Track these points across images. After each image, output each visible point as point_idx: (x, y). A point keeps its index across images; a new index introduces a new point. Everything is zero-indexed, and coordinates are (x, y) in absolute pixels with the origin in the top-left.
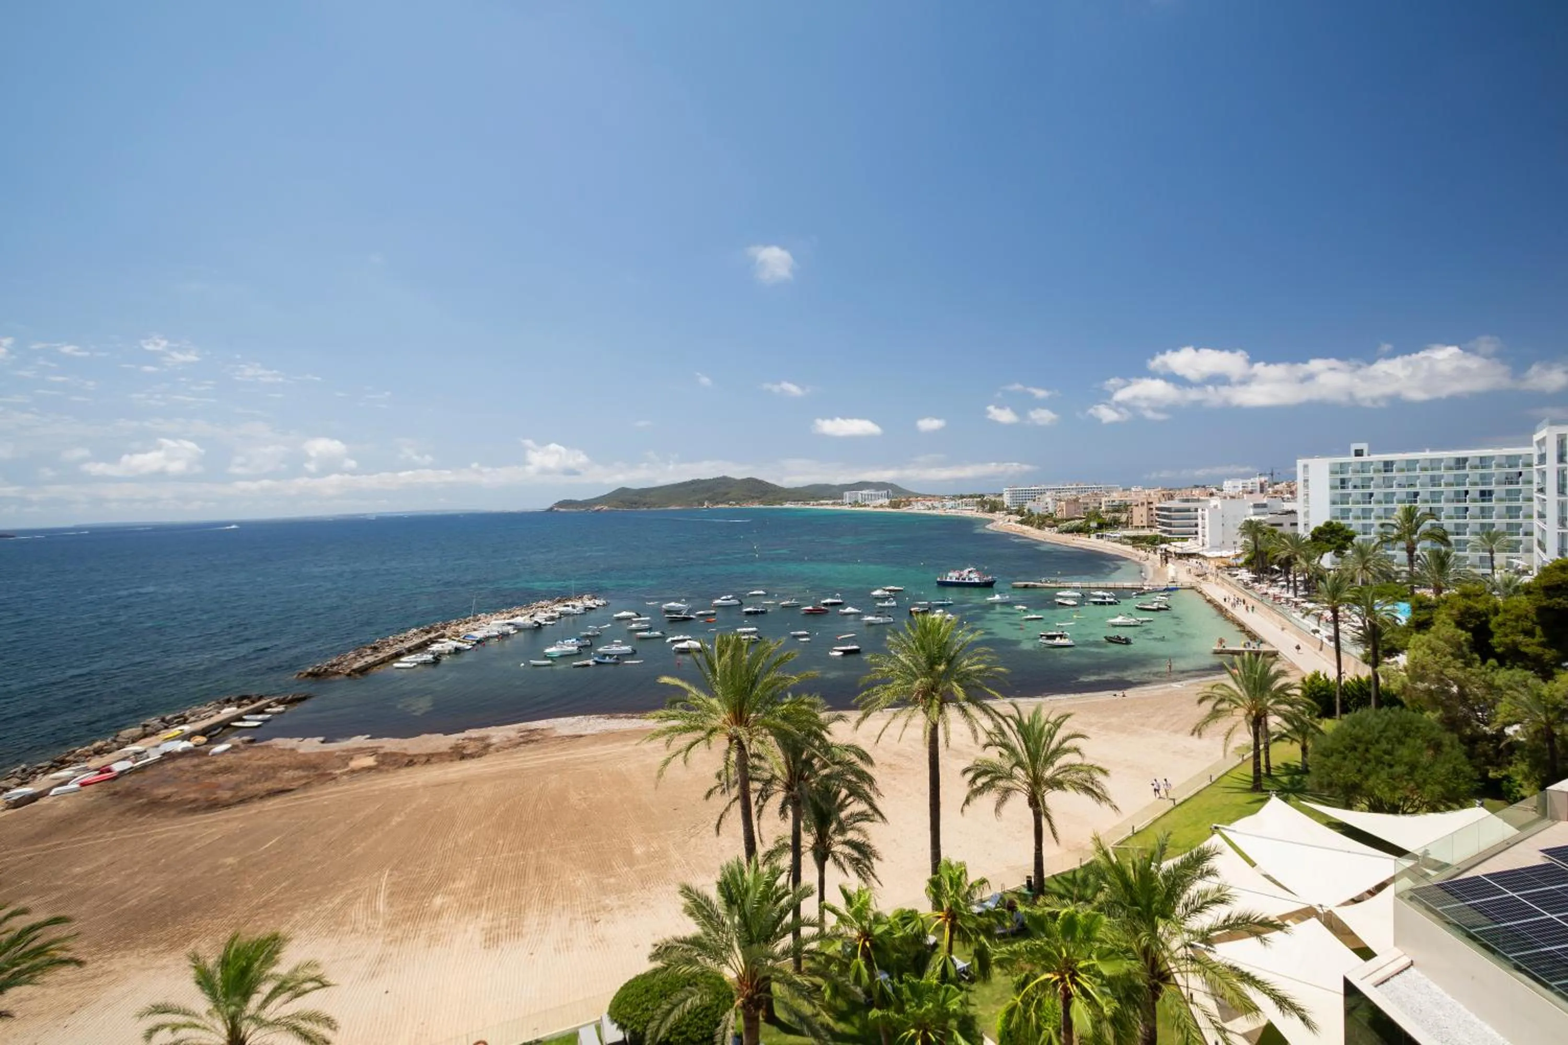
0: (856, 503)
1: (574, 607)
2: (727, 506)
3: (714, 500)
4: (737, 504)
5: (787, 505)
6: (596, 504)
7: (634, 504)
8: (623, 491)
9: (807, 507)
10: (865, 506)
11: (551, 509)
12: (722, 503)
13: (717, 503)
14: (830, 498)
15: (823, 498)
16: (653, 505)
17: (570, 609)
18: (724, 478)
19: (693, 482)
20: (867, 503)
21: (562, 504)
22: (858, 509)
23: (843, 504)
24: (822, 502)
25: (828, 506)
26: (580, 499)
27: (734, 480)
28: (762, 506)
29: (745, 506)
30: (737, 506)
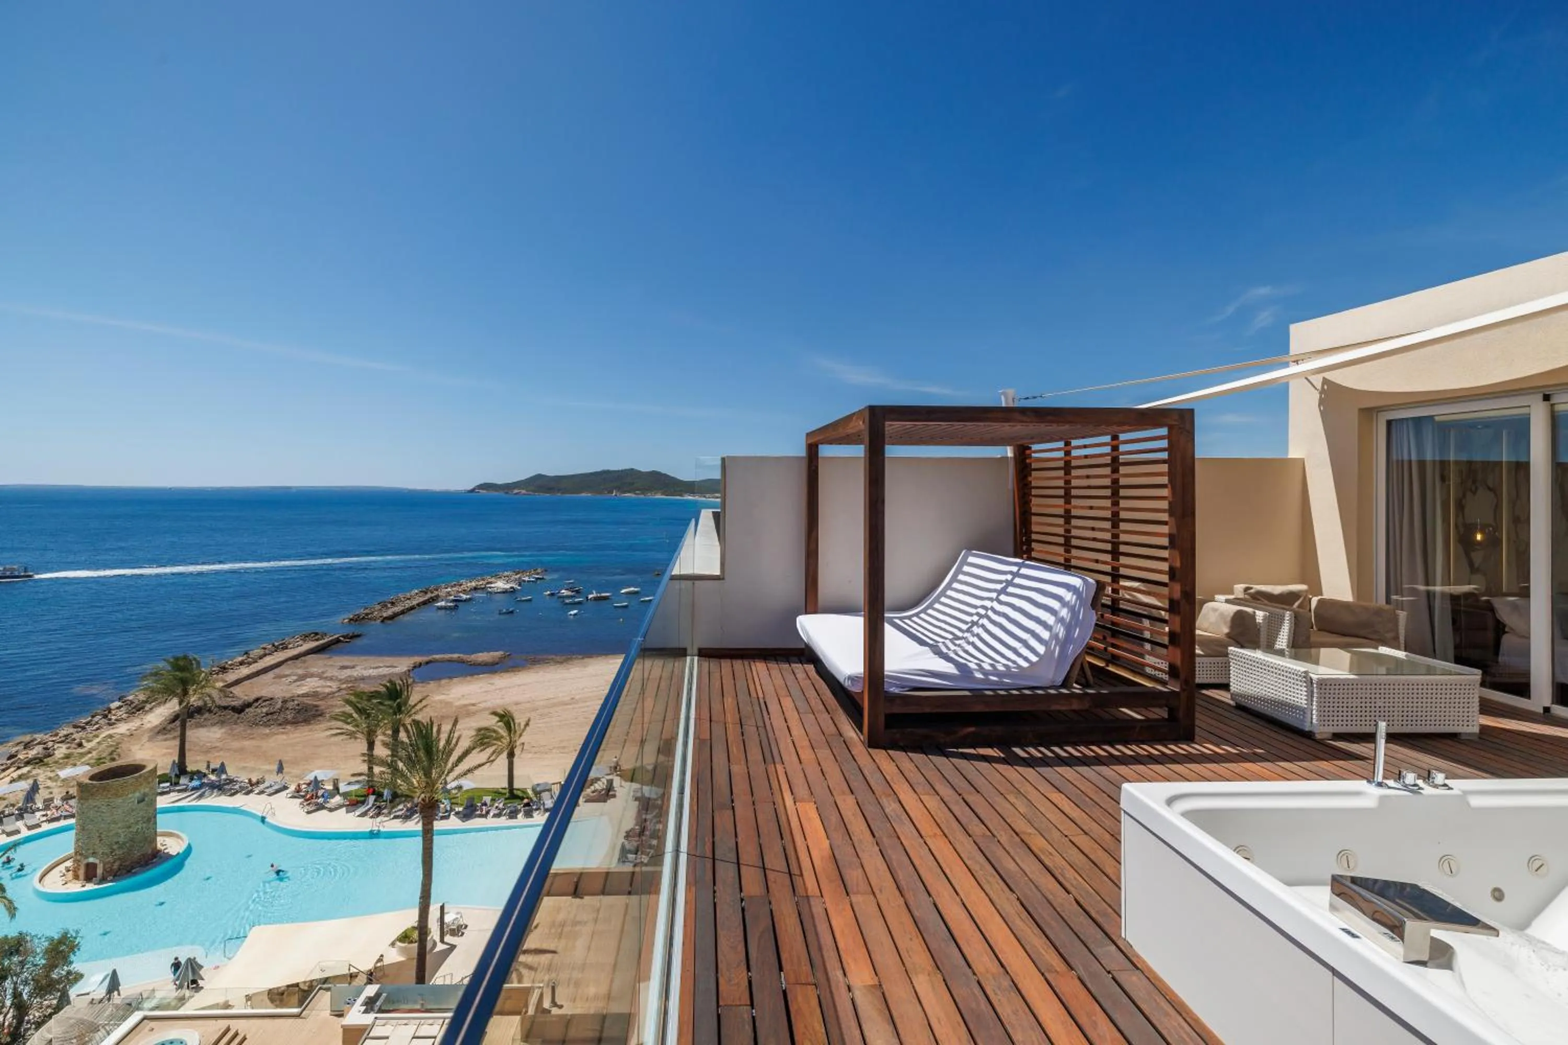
3: (621, 489)
4: (643, 493)
6: (514, 488)
7: (549, 489)
8: (539, 477)
11: (472, 491)
12: (629, 492)
13: (625, 492)
18: (631, 470)
19: (602, 472)
21: (481, 486)
26: (500, 482)
27: (640, 472)
29: (650, 497)
30: (642, 496)
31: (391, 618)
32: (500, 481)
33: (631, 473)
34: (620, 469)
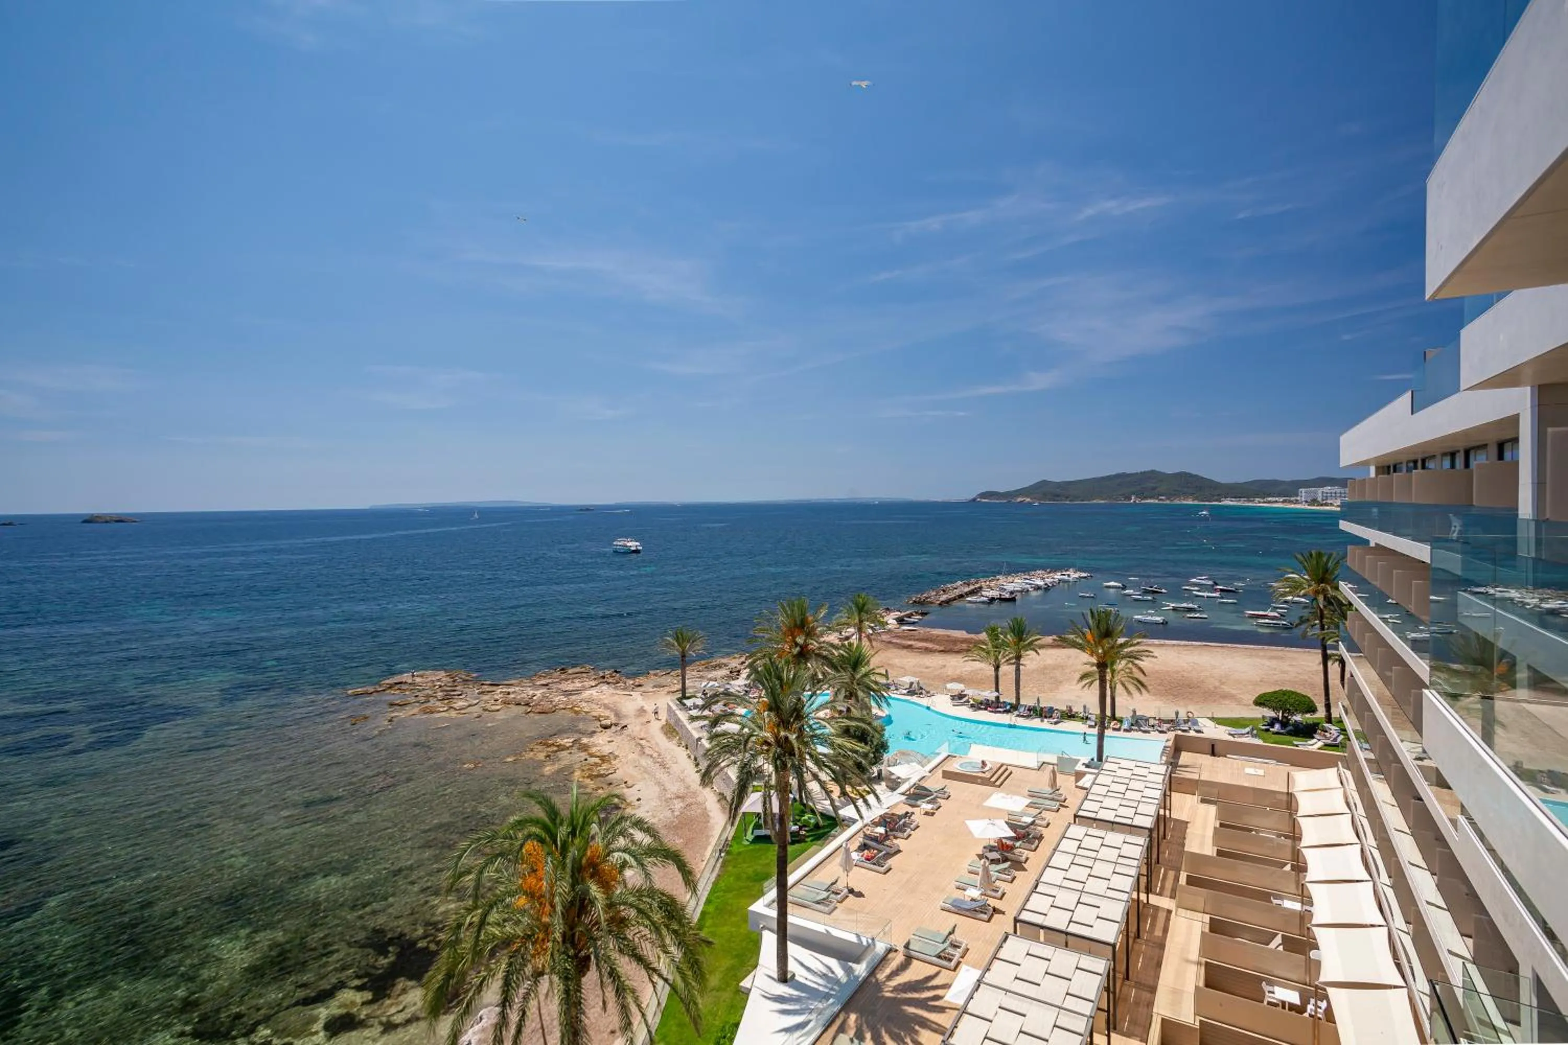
0: (1314, 501)
1: (1069, 575)
2: (1157, 501)
3: (1141, 495)
4: (1168, 499)
5: (1227, 502)
6: (1018, 496)
7: (1056, 496)
8: (1044, 483)
9: (1250, 504)
10: (1326, 505)
11: (974, 500)
12: (1151, 498)
13: (1146, 498)
14: (1279, 495)
15: (1269, 496)
16: (1076, 498)
17: (1066, 577)
18: (1153, 472)
19: (1118, 476)
20: (1329, 501)
21: (983, 495)
22: (1318, 508)
23: (1297, 502)
24: (1270, 499)
25: (1278, 504)
26: (1002, 491)
27: (1164, 474)
28: (1196, 502)
29: (1177, 502)
30: (1168, 502)
31: (948, 602)
32: (1002, 489)
33: (1152, 475)
34: (1139, 471)
